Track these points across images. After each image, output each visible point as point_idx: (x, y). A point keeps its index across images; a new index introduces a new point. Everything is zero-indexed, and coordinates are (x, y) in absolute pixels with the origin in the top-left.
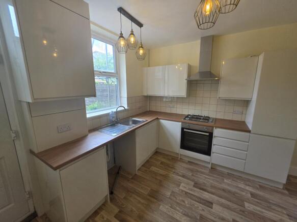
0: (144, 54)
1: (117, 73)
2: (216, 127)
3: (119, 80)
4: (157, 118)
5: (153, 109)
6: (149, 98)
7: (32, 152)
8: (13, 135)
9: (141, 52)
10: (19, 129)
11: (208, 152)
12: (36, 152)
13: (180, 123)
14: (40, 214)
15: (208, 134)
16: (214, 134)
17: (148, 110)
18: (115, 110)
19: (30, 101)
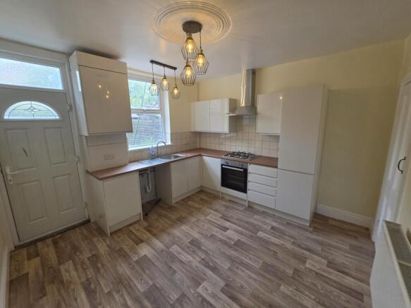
0: (179, 93)
1: (161, 110)
2: (250, 163)
3: (163, 116)
4: (200, 155)
5: (203, 146)
6: (199, 134)
7: (87, 172)
8: (77, 159)
9: (176, 91)
10: (80, 155)
11: (244, 190)
12: (90, 171)
13: (220, 160)
14: (92, 221)
15: (242, 170)
16: (249, 170)
17: (198, 147)
18: (156, 146)
19: (87, 135)
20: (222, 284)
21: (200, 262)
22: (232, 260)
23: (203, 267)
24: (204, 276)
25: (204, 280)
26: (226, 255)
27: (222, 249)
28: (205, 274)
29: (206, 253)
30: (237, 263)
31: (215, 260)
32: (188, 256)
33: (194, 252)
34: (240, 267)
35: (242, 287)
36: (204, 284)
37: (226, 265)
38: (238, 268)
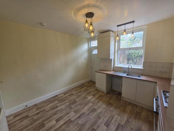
20: (72, 119)
21: (83, 112)
22: (83, 125)
23: (81, 113)
24: (77, 114)
25: (76, 114)
26: (86, 123)
27: (90, 121)
28: (78, 114)
29: (88, 114)
30: (81, 127)
31: (84, 118)
32: (87, 109)
33: (89, 110)
34: (78, 128)
35: (69, 127)
36: (74, 114)
37: (80, 122)
38: (78, 127)
